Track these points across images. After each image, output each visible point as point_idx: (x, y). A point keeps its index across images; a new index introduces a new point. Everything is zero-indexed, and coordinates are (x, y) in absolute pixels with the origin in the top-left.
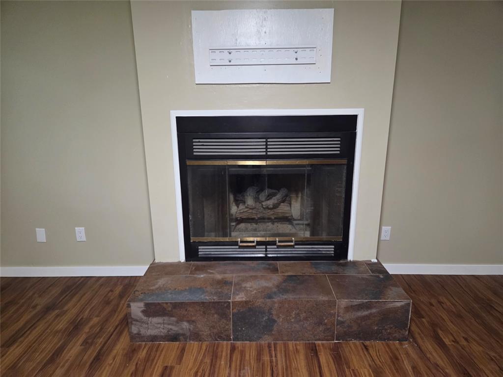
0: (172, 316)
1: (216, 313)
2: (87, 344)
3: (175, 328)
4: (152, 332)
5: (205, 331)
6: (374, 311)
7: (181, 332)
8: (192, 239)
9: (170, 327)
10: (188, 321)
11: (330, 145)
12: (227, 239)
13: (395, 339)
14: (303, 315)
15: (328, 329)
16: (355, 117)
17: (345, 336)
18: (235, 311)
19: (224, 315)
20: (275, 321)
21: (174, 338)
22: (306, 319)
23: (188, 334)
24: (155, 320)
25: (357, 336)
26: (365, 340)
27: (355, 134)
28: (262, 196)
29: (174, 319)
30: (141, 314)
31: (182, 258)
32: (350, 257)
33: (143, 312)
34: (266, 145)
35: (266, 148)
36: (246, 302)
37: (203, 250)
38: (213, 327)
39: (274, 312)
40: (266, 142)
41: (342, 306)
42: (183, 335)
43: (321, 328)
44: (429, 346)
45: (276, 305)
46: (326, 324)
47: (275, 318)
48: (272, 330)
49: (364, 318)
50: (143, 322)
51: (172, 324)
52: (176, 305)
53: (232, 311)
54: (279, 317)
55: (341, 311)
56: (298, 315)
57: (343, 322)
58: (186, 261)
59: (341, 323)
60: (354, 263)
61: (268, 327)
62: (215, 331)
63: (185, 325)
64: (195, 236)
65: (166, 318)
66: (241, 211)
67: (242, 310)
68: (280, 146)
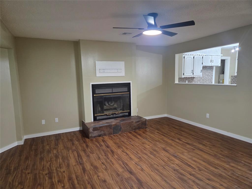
0: (99, 130)
1: (109, 128)
3: (100, 133)
4: (95, 135)
5: (107, 133)
6: (140, 122)
7: (101, 134)
8: (95, 115)
9: (99, 133)
11: (126, 89)
12: (103, 114)
13: (144, 128)
14: (127, 126)
17: (135, 129)
18: (113, 127)
19: (111, 128)
20: (121, 128)
21: (100, 136)
22: (128, 126)
23: (103, 134)
24: (95, 132)
25: (138, 129)
26: (140, 129)
27: (130, 87)
28: (110, 103)
29: (100, 131)
30: (92, 131)
32: (132, 115)
33: (92, 130)
34: (112, 90)
35: (112, 91)
36: (115, 124)
37: (98, 118)
38: (108, 131)
39: (121, 126)
40: (112, 89)
41: (134, 122)
42: (102, 135)
43: (131, 128)
44: (151, 128)
45: (122, 124)
47: (121, 127)
48: (121, 130)
49: (138, 124)
50: (92, 133)
51: (99, 132)
52: (100, 127)
54: (122, 127)
55: (134, 123)
56: (126, 126)
57: (135, 126)
58: (94, 121)
59: (134, 126)
60: (133, 116)
61: (120, 130)
62: (109, 132)
63: (102, 132)
65: (98, 131)
66: (105, 107)
67: (115, 126)
68: (115, 90)
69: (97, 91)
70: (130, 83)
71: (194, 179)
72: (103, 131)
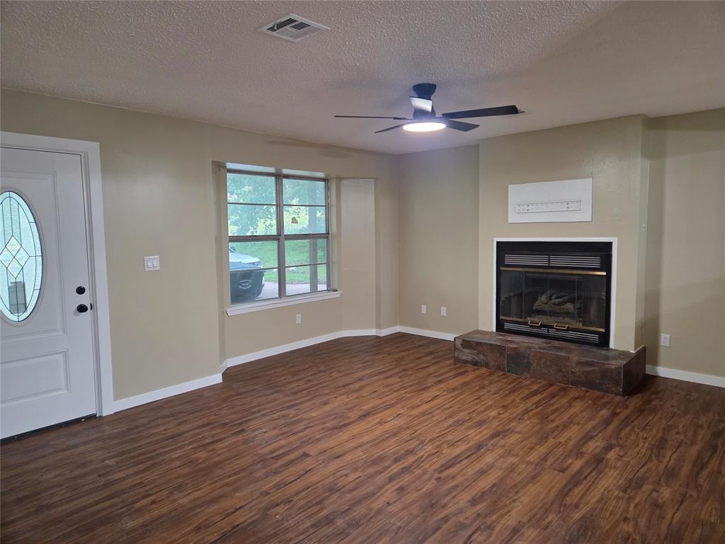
0: (474, 350)
1: (498, 353)
2: (434, 358)
3: (476, 357)
4: (464, 358)
5: (492, 363)
6: (596, 368)
7: (479, 360)
8: (501, 317)
9: (474, 356)
10: (483, 355)
11: (595, 261)
12: (521, 320)
13: (612, 393)
14: (549, 363)
15: (565, 376)
16: (610, 244)
17: (576, 383)
18: (509, 353)
19: (502, 354)
20: (532, 364)
21: (475, 363)
22: (551, 366)
23: (482, 363)
24: (467, 351)
25: (586, 386)
26: (593, 390)
27: (611, 255)
29: (476, 352)
30: (459, 346)
31: (494, 330)
32: (612, 345)
33: (461, 344)
35: (549, 262)
36: (515, 348)
37: (507, 326)
38: (496, 361)
39: (531, 358)
40: (549, 258)
41: (574, 361)
42: (480, 363)
43: (560, 374)
45: (532, 354)
46: (563, 372)
47: (532, 362)
48: (529, 370)
49: (589, 372)
50: (461, 351)
52: (477, 344)
53: (507, 352)
54: (534, 362)
55: (574, 364)
56: (545, 362)
57: (575, 373)
58: (497, 331)
59: (573, 373)
61: (527, 368)
62: (497, 363)
63: (482, 357)
64: (503, 316)
65: (472, 351)
66: (538, 305)
67: (512, 353)
68: (558, 261)
69: (510, 259)
70: (611, 243)
71: (392, 470)
72: (484, 355)
